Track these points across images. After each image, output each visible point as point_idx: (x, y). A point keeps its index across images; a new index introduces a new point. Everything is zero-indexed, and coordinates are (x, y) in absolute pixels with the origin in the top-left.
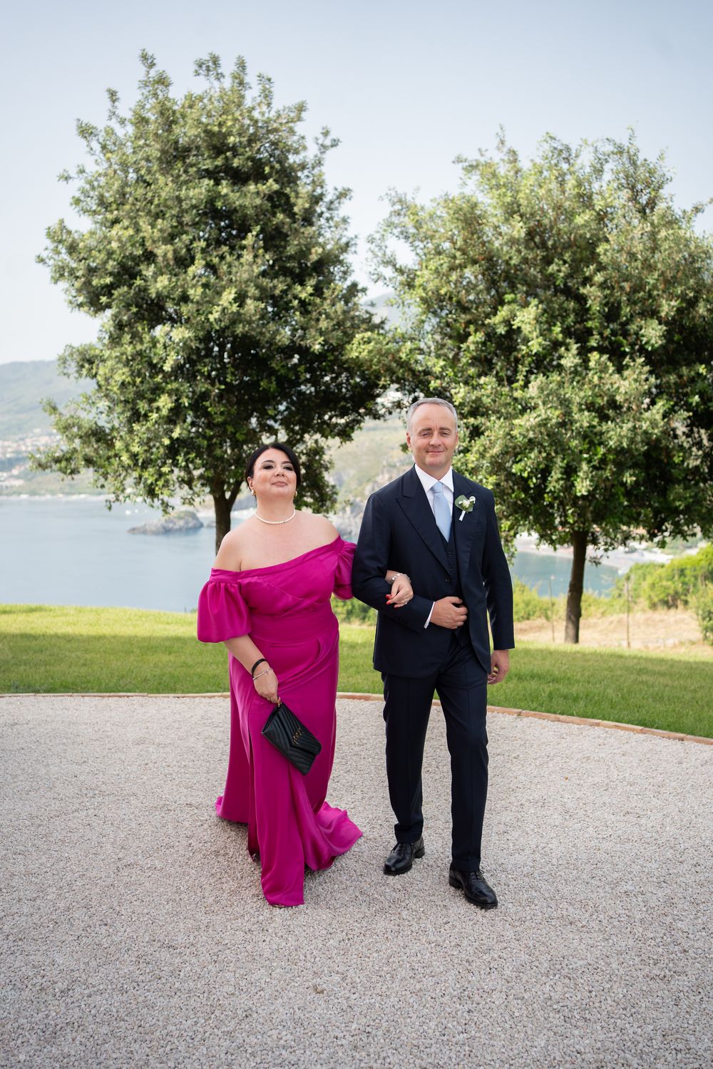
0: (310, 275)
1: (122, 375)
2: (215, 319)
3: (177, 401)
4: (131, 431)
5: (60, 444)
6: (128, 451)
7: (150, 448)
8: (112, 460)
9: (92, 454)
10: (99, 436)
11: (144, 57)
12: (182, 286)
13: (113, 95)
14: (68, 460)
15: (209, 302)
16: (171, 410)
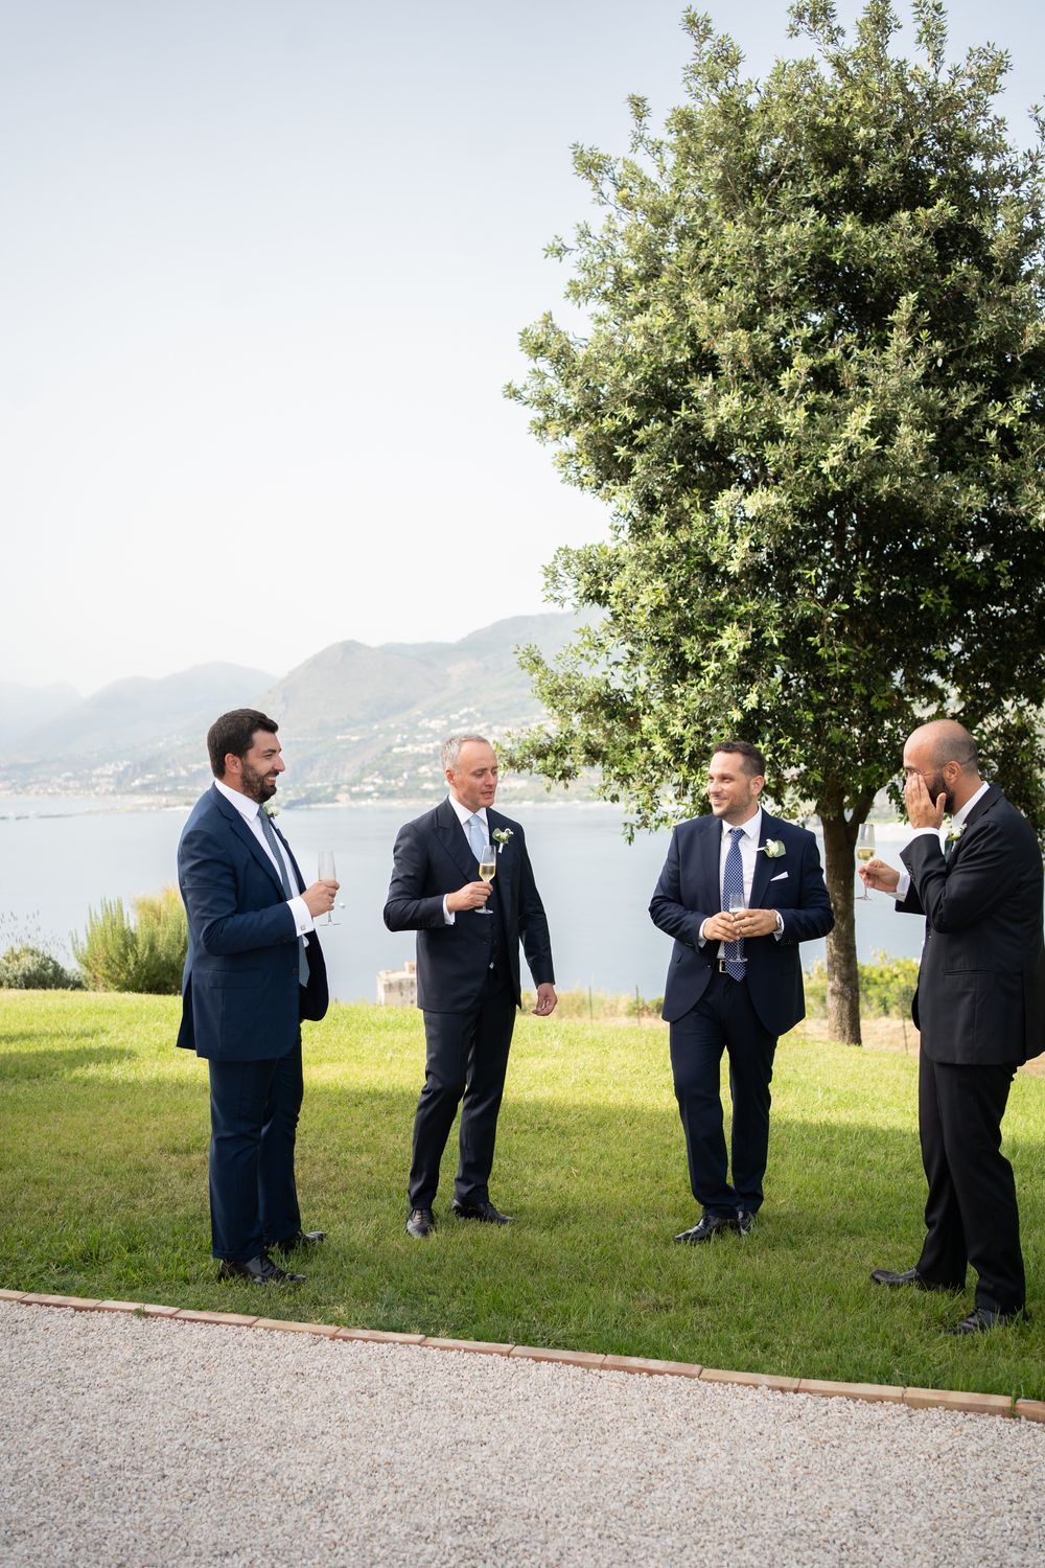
0: (1020, 383)
1: (654, 592)
2: (832, 468)
3: (756, 634)
4: (670, 699)
5: (547, 724)
6: (664, 734)
7: (706, 727)
8: (637, 750)
9: (602, 741)
10: (612, 707)
11: (692, 22)
12: (769, 413)
13: (639, 106)
14: (561, 753)
15: (821, 438)
16: (745, 653)
